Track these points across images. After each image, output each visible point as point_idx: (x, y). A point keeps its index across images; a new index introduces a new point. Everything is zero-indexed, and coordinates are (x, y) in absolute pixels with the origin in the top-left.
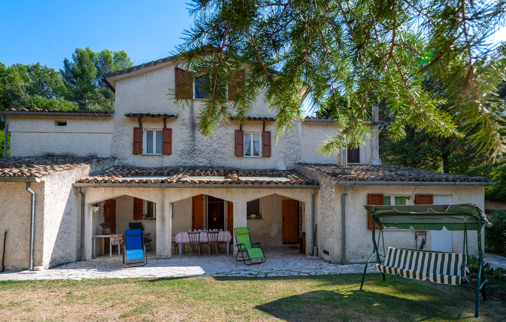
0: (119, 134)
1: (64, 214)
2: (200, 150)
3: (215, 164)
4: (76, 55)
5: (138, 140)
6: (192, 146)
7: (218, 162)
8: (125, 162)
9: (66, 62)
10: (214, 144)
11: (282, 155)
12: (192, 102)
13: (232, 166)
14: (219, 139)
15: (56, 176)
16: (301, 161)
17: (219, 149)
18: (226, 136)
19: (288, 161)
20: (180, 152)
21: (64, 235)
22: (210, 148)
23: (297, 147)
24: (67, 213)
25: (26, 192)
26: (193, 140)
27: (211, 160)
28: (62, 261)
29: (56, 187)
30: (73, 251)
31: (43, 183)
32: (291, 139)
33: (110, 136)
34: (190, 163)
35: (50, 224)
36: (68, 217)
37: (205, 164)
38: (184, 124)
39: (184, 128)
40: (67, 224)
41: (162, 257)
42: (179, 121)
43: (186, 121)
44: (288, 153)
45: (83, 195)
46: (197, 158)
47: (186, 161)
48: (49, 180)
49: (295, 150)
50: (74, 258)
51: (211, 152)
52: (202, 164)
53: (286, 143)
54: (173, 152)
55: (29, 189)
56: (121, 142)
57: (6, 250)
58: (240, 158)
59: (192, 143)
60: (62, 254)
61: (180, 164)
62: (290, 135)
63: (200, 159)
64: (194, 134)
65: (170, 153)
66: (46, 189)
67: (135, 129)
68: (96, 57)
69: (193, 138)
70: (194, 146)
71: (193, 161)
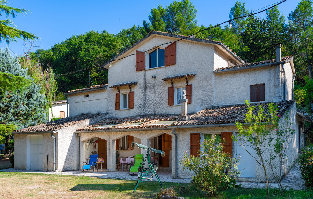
0: (109, 99)
1: (69, 147)
2: (149, 104)
3: (157, 113)
4: (151, 15)
5: (118, 101)
6: (145, 101)
7: (159, 111)
8: (112, 115)
9: (144, 23)
10: (157, 99)
11: (199, 101)
12: (145, 72)
13: (167, 113)
14: (160, 94)
15: (64, 129)
16: (213, 105)
17: (159, 102)
18: (164, 92)
19: (204, 106)
20: (138, 106)
21: (69, 157)
22: (154, 101)
23: (210, 94)
24: (71, 146)
25: (51, 137)
26: (145, 98)
27: (155, 110)
28: (68, 169)
29: (64, 134)
30: (75, 165)
31: (57, 133)
32: (206, 88)
33: (106, 100)
34: (143, 113)
35: (61, 151)
36: (72, 148)
37: (151, 112)
38: (140, 88)
39: (140, 90)
40: (71, 152)
41: (109, 171)
42: (138, 86)
43: (142, 85)
44: (204, 99)
45: (80, 137)
46: (147, 109)
47: (141, 111)
48: (60, 131)
49: (209, 96)
50: (76, 168)
51: (155, 104)
52: (149, 113)
53: (203, 92)
54: (134, 107)
55: (52, 136)
56: (110, 103)
57: (48, 162)
58: (171, 106)
59: (145, 99)
60: (68, 166)
61: (138, 114)
62: (206, 85)
63: (149, 110)
64: (146, 93)
65: (133, 108)
66: (59, 136)
67: (116, 94)
68: (165, 12)
69: (145, 96)
70: (146, 101)
71: (145, 111)
